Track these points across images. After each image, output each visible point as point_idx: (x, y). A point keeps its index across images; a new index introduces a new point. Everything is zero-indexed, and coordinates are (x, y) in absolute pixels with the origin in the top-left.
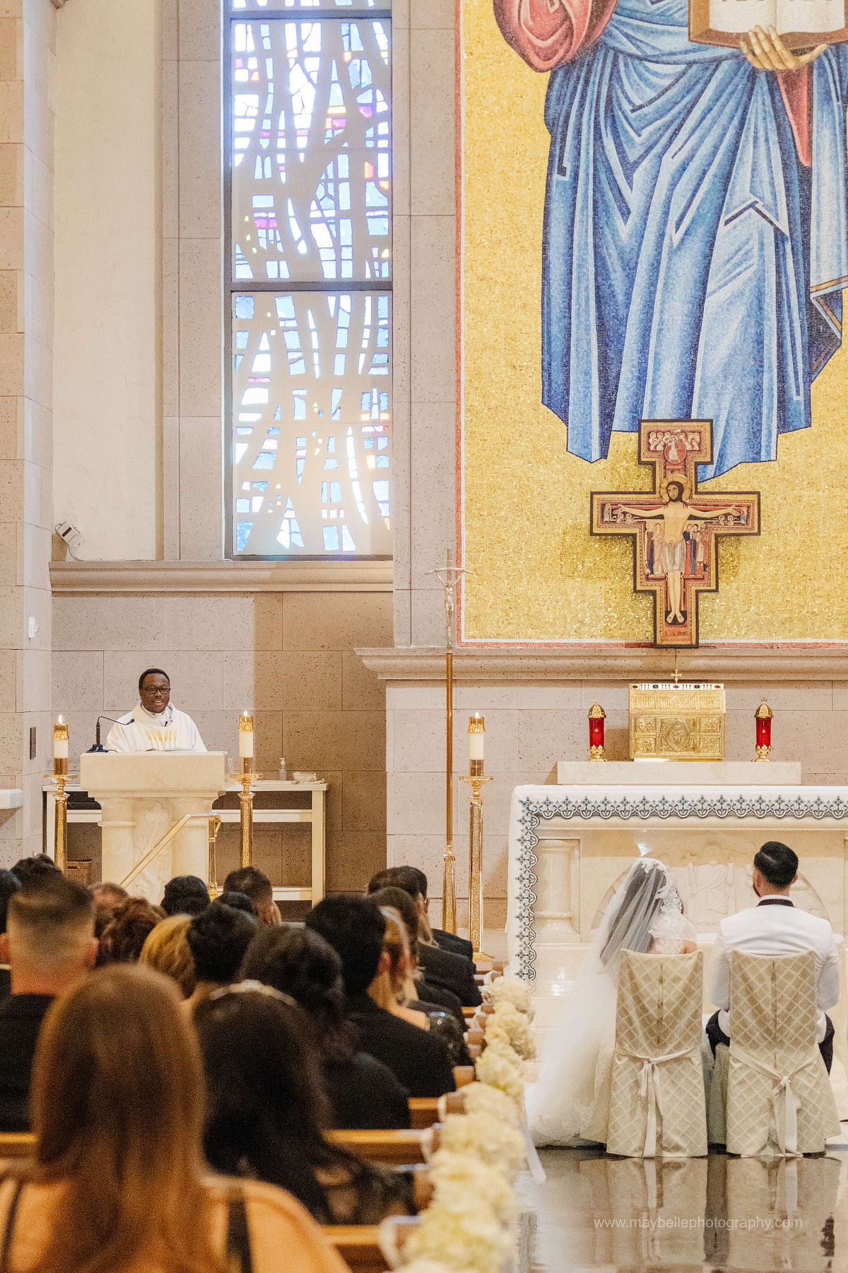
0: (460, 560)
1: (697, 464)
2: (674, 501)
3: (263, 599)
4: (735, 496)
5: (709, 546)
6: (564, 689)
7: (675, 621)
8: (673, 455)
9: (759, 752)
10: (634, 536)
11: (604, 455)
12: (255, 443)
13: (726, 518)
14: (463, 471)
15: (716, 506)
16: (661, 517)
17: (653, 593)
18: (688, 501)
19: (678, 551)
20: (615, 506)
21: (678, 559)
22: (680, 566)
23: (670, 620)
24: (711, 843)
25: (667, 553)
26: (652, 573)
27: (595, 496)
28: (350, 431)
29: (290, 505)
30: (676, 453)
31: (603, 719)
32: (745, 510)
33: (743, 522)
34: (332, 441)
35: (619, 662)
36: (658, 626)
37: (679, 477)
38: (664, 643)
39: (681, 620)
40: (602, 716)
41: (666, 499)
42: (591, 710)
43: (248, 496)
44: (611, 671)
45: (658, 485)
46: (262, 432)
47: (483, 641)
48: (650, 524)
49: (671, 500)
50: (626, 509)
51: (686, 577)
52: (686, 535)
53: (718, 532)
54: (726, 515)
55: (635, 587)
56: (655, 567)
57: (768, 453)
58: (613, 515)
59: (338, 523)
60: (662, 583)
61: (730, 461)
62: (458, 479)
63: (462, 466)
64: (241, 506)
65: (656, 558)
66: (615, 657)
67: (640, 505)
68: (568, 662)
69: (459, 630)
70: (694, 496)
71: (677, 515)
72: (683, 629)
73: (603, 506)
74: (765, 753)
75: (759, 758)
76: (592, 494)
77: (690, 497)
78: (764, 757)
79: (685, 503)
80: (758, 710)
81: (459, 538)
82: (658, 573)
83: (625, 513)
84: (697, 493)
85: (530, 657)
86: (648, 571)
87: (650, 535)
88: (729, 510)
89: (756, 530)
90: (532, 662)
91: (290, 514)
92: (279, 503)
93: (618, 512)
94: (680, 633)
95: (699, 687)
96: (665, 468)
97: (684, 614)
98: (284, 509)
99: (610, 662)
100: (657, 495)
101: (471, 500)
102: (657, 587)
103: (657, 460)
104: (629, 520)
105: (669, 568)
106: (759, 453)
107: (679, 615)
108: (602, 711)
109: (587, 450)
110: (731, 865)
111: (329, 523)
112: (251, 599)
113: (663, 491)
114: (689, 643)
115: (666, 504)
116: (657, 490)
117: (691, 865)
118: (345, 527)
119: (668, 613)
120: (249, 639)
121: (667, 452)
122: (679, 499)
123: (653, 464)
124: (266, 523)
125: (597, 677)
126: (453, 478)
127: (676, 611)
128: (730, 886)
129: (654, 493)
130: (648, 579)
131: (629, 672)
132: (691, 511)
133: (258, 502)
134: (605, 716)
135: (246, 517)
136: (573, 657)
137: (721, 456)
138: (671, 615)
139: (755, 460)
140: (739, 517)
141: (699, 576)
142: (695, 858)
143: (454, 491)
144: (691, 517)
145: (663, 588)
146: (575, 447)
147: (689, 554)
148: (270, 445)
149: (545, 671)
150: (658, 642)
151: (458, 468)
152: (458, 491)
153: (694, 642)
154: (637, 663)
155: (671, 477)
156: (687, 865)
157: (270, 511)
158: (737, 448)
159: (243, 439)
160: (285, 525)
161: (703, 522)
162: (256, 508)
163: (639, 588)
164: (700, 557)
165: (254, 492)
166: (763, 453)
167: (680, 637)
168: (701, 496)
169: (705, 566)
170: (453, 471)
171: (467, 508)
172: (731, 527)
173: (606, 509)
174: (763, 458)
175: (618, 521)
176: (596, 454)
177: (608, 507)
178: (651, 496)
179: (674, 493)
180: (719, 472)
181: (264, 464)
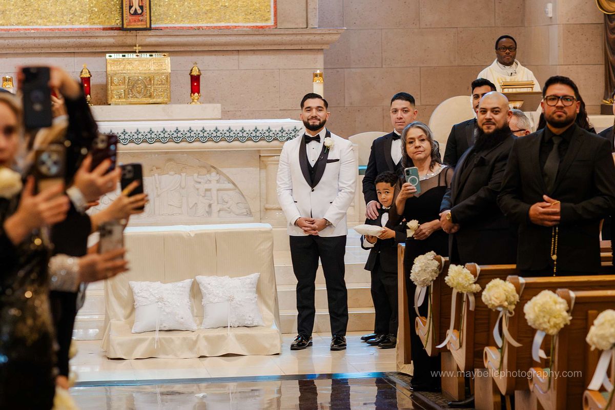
6: (63, 58)
7: (136, 12)
9: (192, 98)
23: (132, 12)
24: (170, 160)
31: (89, 78)
35: (99, 40)
36: (124, 16)
38: (128, 27)
39: (139, 11)
40: (89, 76)
42: (82, 72)
44: (94, 47)
47: (8, 27)
66: (97, 37)
68: (65, 40)
74: (197, 98)
75: (193, 102)
78: (196, 101)
80: (192, 70)
85: (40, 38)
90: (42, 41)
94: (139, 21)
95: (152, 56)
97: (141, 7)
99: (93, 40)
107: (138, 8)
108: (89, 72)
110: (184, 175)
114: (145, 27)
117: (156, 175)
119: (131, 7)
125: (85, 50)
127: (136, 6)
128: (183, 188)
131: (105, 46)
134: (91, 76)
136: (68, 37)
138: (133, 9)
142: (159, 171)
149: (50, 47)
150: (124, 26)
153: (148, 26)
154: (111, 40)
156: (154, 175)
167: (139, 23)
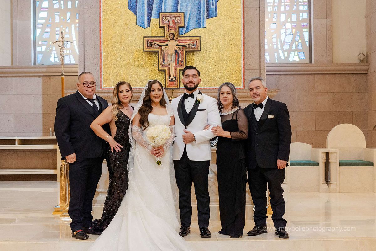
0: (101, 61)
1: (180, 27)
2: (172, 39)
3: (45, 78)
4: (192, 38)
5: (183, 55)
7: (172, 80)
8: (171, 24)
10: (158, 51)
11: (149, 26)
12: (43, 29)
13: (189, 45)
14: (102, 32)
15: (186, 41)
16: (167, 45)
17: (164, 71)
18: (176, 40)
19: (173, 56)
20: (152, 41)
21: (173, 59)
22: (174, 61)
23: (170, 80)
25: (169, 57)
26: (164, 64)
27: (145, 38)
28: (73, 26)
29: (54, 49)
30: (172, 24)
32: (195, 42)
33: (195, 46)
34: (67, 29)
36: (166, 82)
37: (173, 32)
38: (168, 87)
39: (174, 80)
41: (169, 39)
43: (41, 46)
45: (166, 34)
46: (45, 26)
47: (109, 88)
48: (164, 47)
49: (170, 39)
50: (155, 42)
51: (176, 65)
52: (176, 51)
53: (186, 50)
54: (189, 44)
55: (158, 69)
56: (165, 62)
57: (203, 25)
58: (151, 45)
59: (69, 54)
60: (168, 67)
61: (191, 28)
62: (100, 34)
63: (102, 30)
64: (39, 49)
65: (165, 59)
67: (160, 41)
69: (101, 84)
70: (178, 38)
71: (172, 44)
72: (174, 83)
73: (148, 41)
76: (144, 37)
77: (177, 38)
79: (175, 40)
81: (101, 54)
82: (166, 64)
83: (155, 44)
84: (179, 37)
86: (163, 63)
87: (164, 51)
88: (190, 42)
89: (199, 49)
91: (54, 52)
92: (51, 48)
93: (153, 43)
94: (174, 84)
96: (168, 29)
97: (175, 77)
98: (52, 50)
100: (166, 38)
101: (105, 41)
102: (166, 69)
103: (166, 26)
104: (156, 46)
105: (170, 62)
106: (200, 25)
107: (173, 78)
109: (143, 24)
111: (67, 54)
112: (41, 78)
113: (168, 36)
114: (177, 87)
115: (169, 41)
116: (166, 36)
118: (72, 56)
119: (169, 77)
120: (41, 91)
121: (169, 24)
122: (173, 39)
123: (164, 27)
124: (47, 55)
126: (98, 34)
127: (172, 77)
129: (165, 37)
130: (163, 66)
132: (177, 43)
133: (44, 48)
135: (40, 53)
137: (188, 26)
138: (171, 78)
139: (199, 28)
140: (193, 45)
141: (180, 65)
143: (99, 38)
144: (177, 45)
145: (168, 69)
146: (139, 23)
147: (176, 58)
148: (48, 30)
150: (166, 87)
151: (100, 31)
152: (100, 38)
153: (178, 87)
155: (170, 32)
157: (48, 51)
158: (193, 23)
159: (39, 28)
160: (52, 55)
161: (181, 46)
162: (44, 50)
163: (160, 69)
164: (180, 59)
165: (43, 45)
166: (202, 25)
167: (174, 86)
168: (181, 38)
169: (182, 61)
170: (98, 31)
171: (103, 44)
172: (191, 49)
173: (149, 43)
174: (202, 27)
175: (153, 46)
176: (146, 26)
177: (149, 42)
178: (164, 38)
179: (171, 37)
180: (187, 31)
181: (46, 36)
